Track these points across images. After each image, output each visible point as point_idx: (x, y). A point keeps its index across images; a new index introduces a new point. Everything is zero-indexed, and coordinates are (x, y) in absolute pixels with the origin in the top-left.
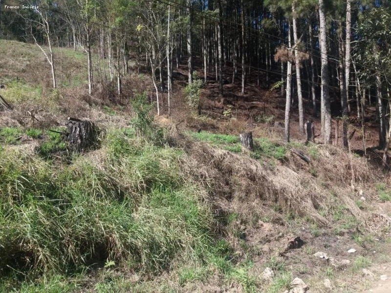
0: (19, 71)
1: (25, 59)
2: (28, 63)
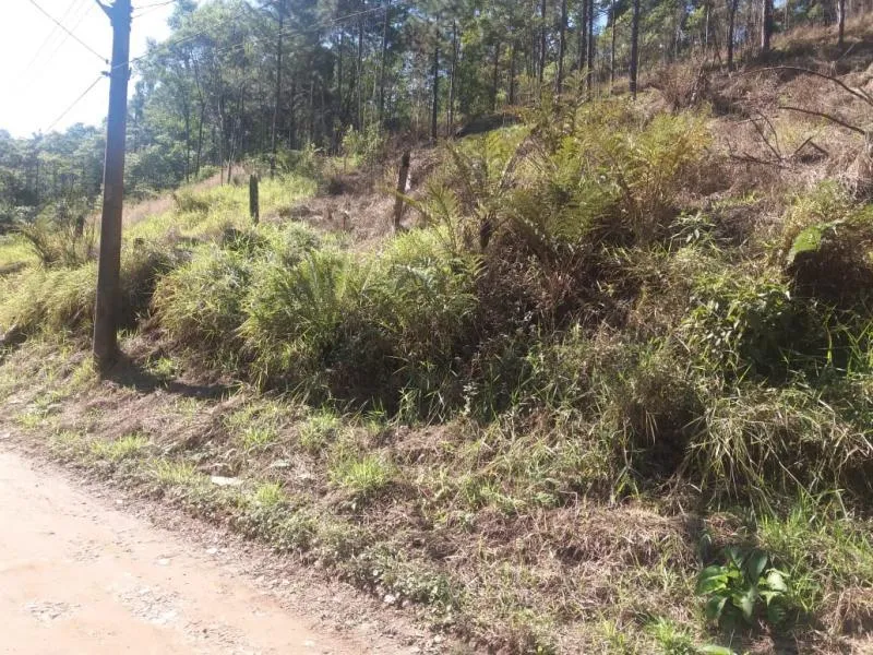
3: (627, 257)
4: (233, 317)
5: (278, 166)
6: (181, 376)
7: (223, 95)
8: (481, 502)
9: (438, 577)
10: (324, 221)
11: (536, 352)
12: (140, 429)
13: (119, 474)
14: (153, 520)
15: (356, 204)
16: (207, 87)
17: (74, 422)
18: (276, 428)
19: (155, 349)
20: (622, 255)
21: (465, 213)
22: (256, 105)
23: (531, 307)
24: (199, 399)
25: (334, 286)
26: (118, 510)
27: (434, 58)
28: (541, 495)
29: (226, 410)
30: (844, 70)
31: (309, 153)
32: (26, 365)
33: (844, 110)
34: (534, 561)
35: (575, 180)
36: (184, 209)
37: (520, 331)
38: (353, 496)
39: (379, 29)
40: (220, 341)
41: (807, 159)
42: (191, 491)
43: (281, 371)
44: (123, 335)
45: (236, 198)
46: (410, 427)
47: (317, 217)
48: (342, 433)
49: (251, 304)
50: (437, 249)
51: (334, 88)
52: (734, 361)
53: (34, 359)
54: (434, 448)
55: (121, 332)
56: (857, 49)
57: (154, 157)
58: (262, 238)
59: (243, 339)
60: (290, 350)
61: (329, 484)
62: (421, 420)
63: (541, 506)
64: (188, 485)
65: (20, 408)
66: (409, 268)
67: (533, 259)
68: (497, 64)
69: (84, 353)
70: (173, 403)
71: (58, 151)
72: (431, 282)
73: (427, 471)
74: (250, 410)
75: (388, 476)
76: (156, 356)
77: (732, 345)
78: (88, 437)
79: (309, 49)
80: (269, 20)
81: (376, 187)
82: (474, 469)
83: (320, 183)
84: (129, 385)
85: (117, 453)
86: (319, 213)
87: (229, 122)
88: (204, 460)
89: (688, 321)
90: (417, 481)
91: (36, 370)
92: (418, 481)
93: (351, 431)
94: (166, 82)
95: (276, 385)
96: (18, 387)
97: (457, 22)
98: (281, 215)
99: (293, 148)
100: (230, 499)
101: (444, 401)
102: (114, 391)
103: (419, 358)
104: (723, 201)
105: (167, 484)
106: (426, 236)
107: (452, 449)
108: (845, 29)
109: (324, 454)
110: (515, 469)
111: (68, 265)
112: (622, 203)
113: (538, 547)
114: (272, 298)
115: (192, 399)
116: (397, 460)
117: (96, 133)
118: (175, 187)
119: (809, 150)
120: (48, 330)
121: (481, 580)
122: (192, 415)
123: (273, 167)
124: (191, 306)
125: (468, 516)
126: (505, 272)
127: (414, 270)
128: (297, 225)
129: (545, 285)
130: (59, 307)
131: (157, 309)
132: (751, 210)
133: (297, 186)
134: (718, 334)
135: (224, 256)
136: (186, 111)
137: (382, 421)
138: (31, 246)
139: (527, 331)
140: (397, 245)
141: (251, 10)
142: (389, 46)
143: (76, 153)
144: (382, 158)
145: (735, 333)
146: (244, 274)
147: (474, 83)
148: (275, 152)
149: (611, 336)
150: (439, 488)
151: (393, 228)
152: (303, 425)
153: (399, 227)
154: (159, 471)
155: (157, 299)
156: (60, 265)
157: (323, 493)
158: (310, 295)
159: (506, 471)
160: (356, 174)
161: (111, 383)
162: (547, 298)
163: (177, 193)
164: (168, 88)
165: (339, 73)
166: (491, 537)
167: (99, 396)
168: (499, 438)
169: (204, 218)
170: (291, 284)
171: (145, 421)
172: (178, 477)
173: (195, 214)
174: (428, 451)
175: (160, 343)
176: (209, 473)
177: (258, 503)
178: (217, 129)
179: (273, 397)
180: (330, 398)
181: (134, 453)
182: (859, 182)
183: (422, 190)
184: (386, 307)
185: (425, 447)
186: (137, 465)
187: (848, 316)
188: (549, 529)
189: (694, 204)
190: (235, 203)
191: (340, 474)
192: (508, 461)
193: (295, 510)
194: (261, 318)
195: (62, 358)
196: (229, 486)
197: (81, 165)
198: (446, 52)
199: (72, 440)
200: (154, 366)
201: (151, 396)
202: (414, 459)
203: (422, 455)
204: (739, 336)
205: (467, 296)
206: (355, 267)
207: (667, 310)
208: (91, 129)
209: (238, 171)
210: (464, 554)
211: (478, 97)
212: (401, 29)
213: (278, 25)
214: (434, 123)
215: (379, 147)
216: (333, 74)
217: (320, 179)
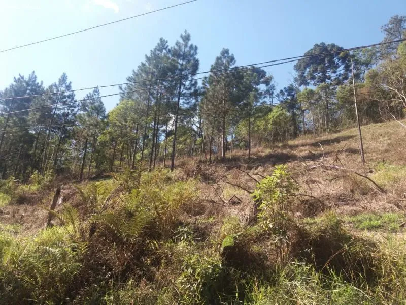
0: (382, 152)
1: (385, 139)
2: (389, 141)
3: (157, 246)
10: (9, 218)
11: (109, 295)
15: (30, 209)
20: (155, 244)
23: (111, 270)
27: (85, 144)
30: (250, 168)
33: (250, 184)
35: (137, 207)
37: (103, 283)
39: (59, 128)
41: (234, 203)
47: (6, 215)
50: (66, 237)
51: (32, 152)
52: (198, 298)
56: (254, 161)
66: (48, 248)
67: (114, 245)
68: (115, 150)
72: (59, 256)
77: (197, 290)
79: (20, 133)
81: (44, 201)
83: (12, 198)
86: (8, 213)
89: (180, 278)
97: (97, 131)
103: (45, 299)
104: (201, 220)
106: (61, 230)
108: (251, 152)
112: (157, 219)
119: (236, 200)
126: (99, 251)
127: (50, 249)
129: (118, 258)
132: (211, 224)
134: (192, 285)
139: (107, 282)
140: (45, 234)
142: (63, 136)
144: (50, 187)
145: (199, 284)
149: (146, 285)
151: (46, 224)
153: (49, 224)
160: (35, 194)
162: (119, 265)
165: (36, 146)
182: (250, 216)
187: (246, 275)
189: (189, 220)
198: (91, 142)
204: (201, 286)
205: (77, 264)
206: (19, 245)
207: (172, 272)
211: (105, 162)
212: (70, 129)
213: (6, 121)
214: (82, 172)
215: (50, 182)
216: (32, 145)
217: (13, 196)
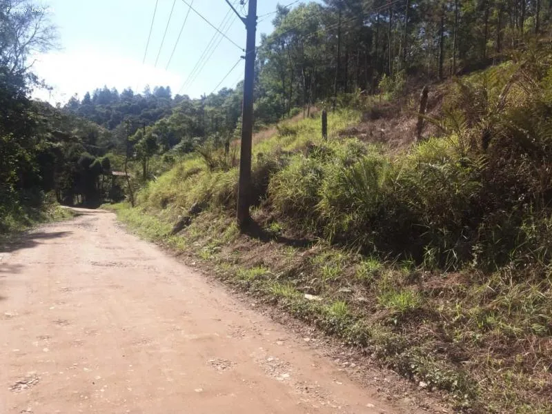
4: (313, 198)
5: (338, 104)
6: (284, 233)
7: (304, 64)
8: (487, 327)
9: (457, 374)
10: (368, 137)
11: (529, 223)
12: (263, 263)
13: (252, 288)
14: (272, 317)
15: (388, 124)
16: (295, 59)
17: (227, 258)
18: (341, 268)
19: (270, 217)
21: (470, 126)
22: (324, 67)
23: (524, 191)
24: (294, 247)
25: (376, 178)
26: (253, 309)
27: (441, 24)
28: (535, 326)
29: (311, 254)
31: (358, 93)
32: (202, 225)
34: (531, 372)
36: (283, 135)
37: (515, 208)
38: (395, 315)
39: (402, 10)
40: (306, 212)
42: (293, 302)
43: (343, 232)
44: (253, 209)
45: (312, 126)
46: (432, 273)
47: (362, 135)
48: (384, 274)
49: (324, 190)
50: (449, 151)
51: (373, 52)
53: (206, 222)
54: (450, 287)
55: (251, 207)
57: (265, 105)
58: (330, 150)
59: (320, 212)
60: (348, 219)
61: (377, 306)
62: (440, 268)
63: (535, 334)
64: (291, 298)
65: (200, 249)
66: (430, 164)
67: (524, 156)
69: (232, 218)
70: (280, 249)
71: (213, 105)
72: (447, 174)
73: (445, 303)
74: (325, 255)
75: (418, 304)
76: (270, 221)
78: (235, 267)
79: (358, 28)
80: (333, 13)
81: (402, 112)
82: (481, 304)
83: (364, 113)
84: (256, 238)
85: (250, 276)
86: (364, 132)
87: (308, 80)
88: (299, 284)
90: (439, 309)
91: (207, 228)
92: (441, 309)
93: (390, 273)
94: (272, 59)
95: (341, 240)
96: (198, 237)
98: (340, 135)
99: (346, 92)
100: (316, 309)
101: (457, 256)
102: (248, 241)
103: (438, 226)
105: (279, 296)
106: (441, 142)
107: (464, 289)
109: (373, 286)
110: (513, 306)
111: (223, 169)
113: (534, 363)
114: (337, 187)
115: (291, 247)
116: (424, 294)
117: (233, 93)
118: (277, 122)
120: (213, 205)
121: (489, 380)
122: (291, 257)
123: (334, 105)
124: (290, 192)
125: (478, 336)
126: (502, 166)
127: (433, 166)
128: (351, 141)
129: (535, 174)
130: (218, 193)
131: (270, 194)
133: (349, 116)
135: (308, 161)
136: (282, 76)
137: (412, 268)
138: (202, 159)
139: (521, 207)
140: (421, 150)
141: (322, 8)
142: (409, 20)
143: (223, 106)
144: (404, 93)
146: (320, 172)
147: (470, 38)
148: (336, 96)
150: (455, 315)
151: (416, 138)
152: (359, 267)
153: (420, 138)
154: (275, 289)
155: (271, 188)
156: (218, 170)
157: (374, 311)
158: (362, 184)
159: (507, 307)
160: (388, 105)
161: (246, 236)
162: (537, 184)
163: (279, 125)
164: (272, 63)
165: (376, 42)
166: (496, 351)
167: (240, 244)
168: (500, 283)
169: (294, 139)
170: (348, 177)
171: (265, 259)
172: (285, 293)
173: (288, 137)
174: (446, 290)
175: (272, 213)
176: (302, 291)
177: (333, 313)
178: (300, 85)
179: (339, 248)
180: (375, 250)
181: (259, 277)
183: (435, 112)
184: (412, 191)
185: (445, 286)
186: (262, 284)
188: (542, 350)
190: (312, 129)
191: (384, 300)
192: (508, 300)
193: (356, 320)
194: (330, 199)
195: (220, 221)
196: (315, 301)
197: (225, 112)
198: (449, 19)
199: (227, 268)
200: (269, 227)
201: (268, 244)
202: (436, 294)
203: (442, 292)
205: (474, 183)
206: (391, 165)
208: (231, 91)
209: (313, 109)
210: (476, 361)
211: (473, 47)
212: (417, 7)
213: (338, 16)
214: (441, 67)
215: (403, 86)
216: (372, 43)
217: (364, 110)
